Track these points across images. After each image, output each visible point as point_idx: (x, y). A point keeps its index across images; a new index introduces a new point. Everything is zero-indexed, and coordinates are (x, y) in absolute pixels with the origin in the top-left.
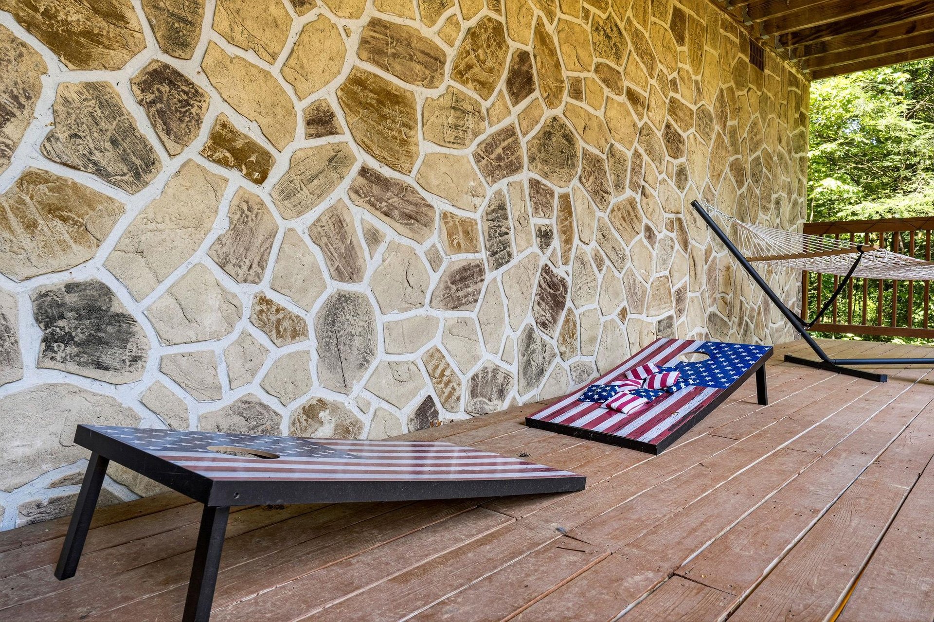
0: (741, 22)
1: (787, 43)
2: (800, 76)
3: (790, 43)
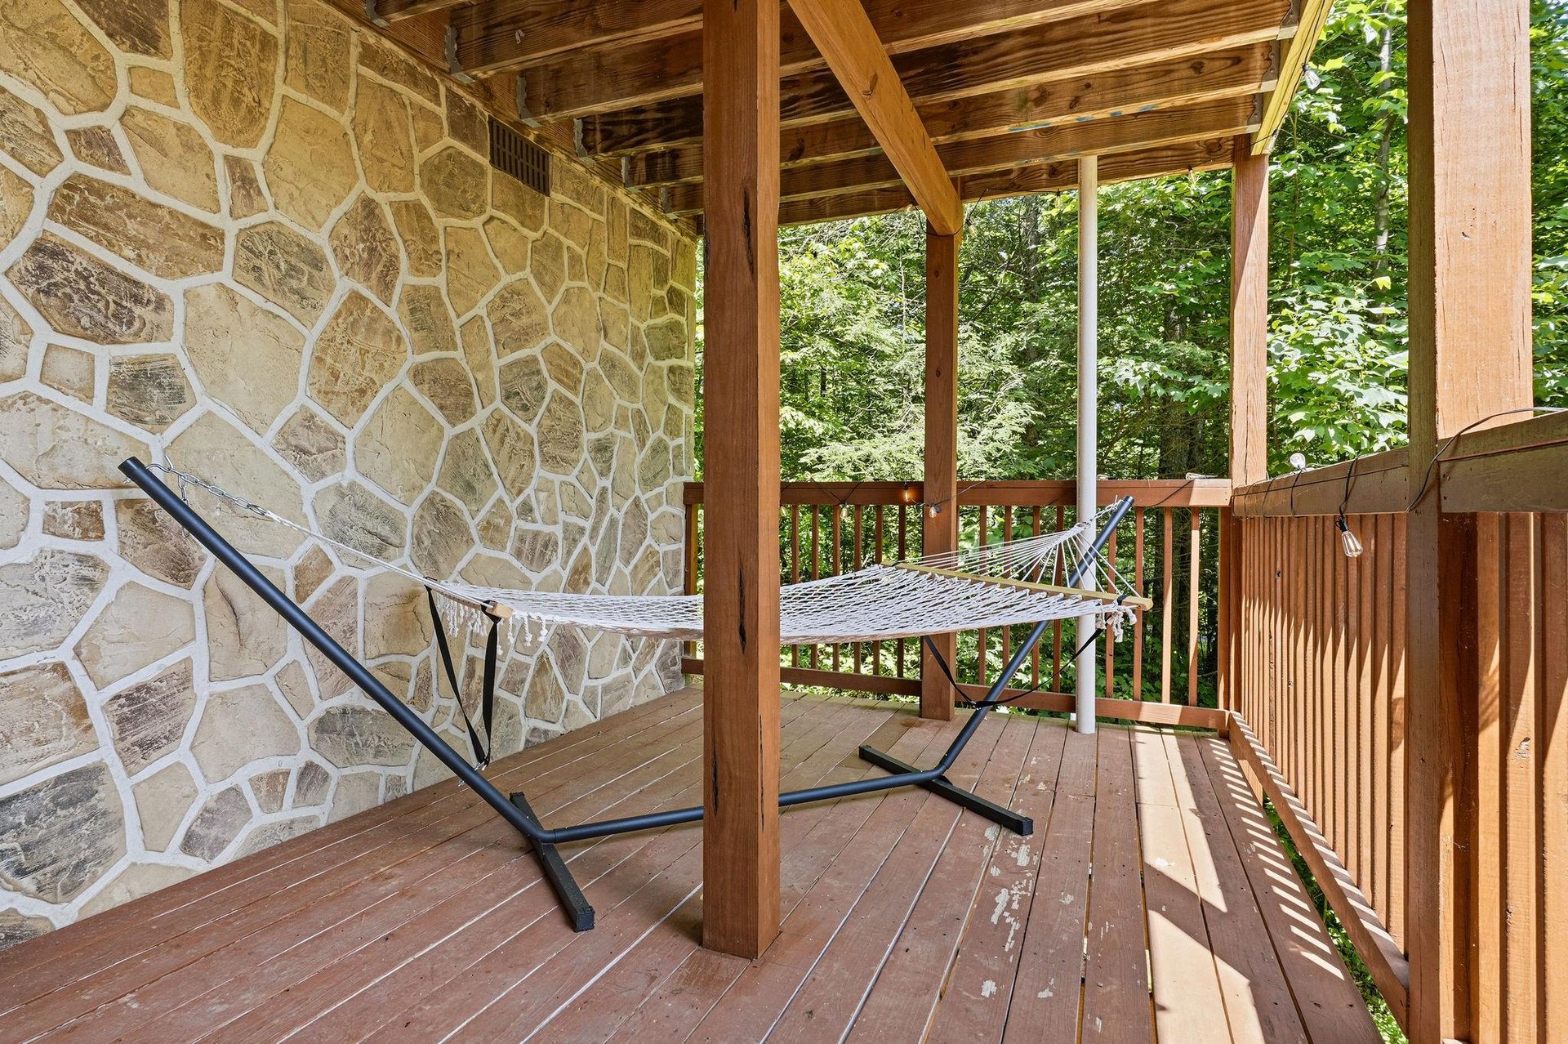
0: (444, 71)
1: (595, 147)
2: (664, 224)
3: (599, 147)
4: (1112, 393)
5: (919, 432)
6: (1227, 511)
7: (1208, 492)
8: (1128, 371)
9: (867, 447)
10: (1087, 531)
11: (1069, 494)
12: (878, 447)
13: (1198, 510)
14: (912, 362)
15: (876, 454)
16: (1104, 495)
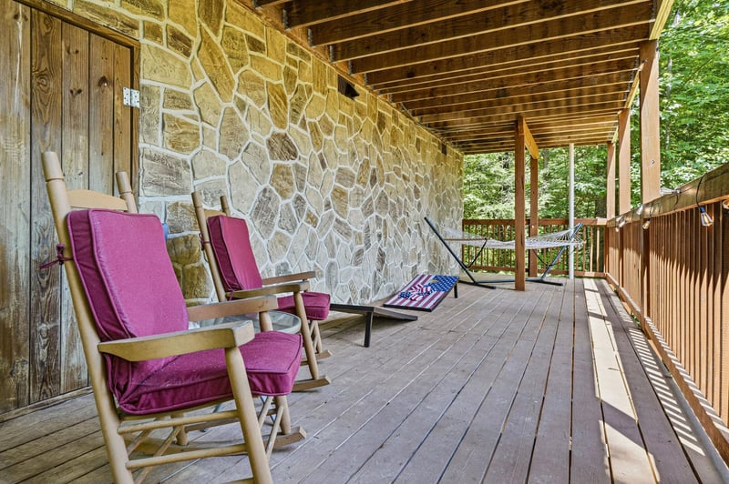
0: (439, 138)
1: (455, 144)
2: (460, 154)
4: (577, 192)
5: (513, 203)
6: (606, 226)
7: (601, 221)
8: (582, 186)
9: (496, 207)
10: (571, 230)
11: (567, 222)
12: (500, 207)
13: (599, 226)
14: (510, 180)
15: (500, 209)
16: (576, 222)
